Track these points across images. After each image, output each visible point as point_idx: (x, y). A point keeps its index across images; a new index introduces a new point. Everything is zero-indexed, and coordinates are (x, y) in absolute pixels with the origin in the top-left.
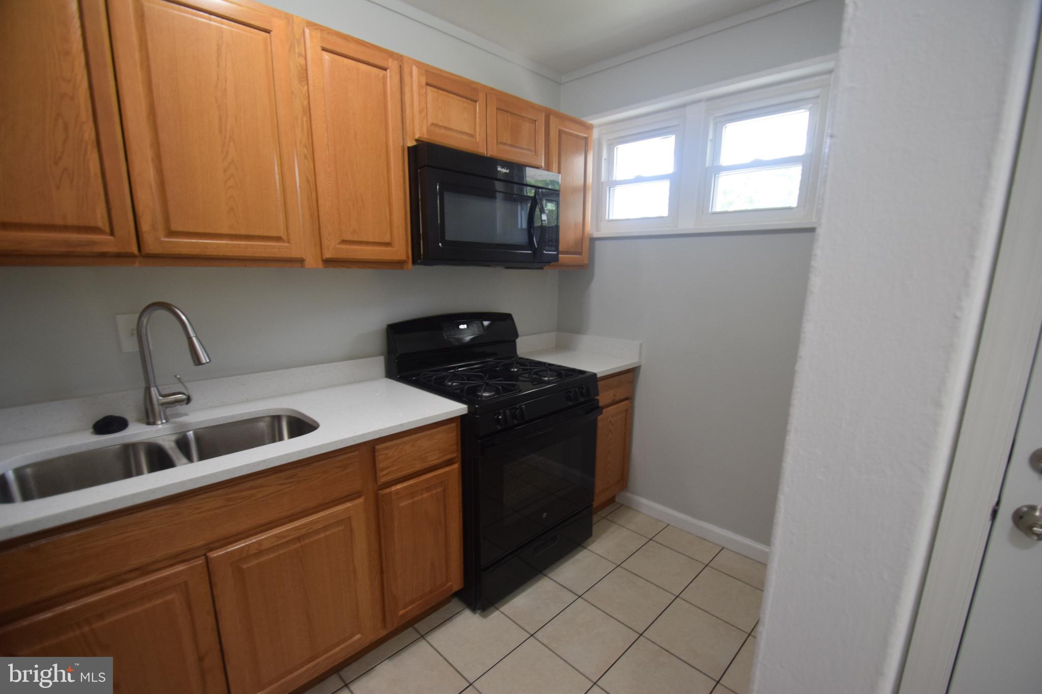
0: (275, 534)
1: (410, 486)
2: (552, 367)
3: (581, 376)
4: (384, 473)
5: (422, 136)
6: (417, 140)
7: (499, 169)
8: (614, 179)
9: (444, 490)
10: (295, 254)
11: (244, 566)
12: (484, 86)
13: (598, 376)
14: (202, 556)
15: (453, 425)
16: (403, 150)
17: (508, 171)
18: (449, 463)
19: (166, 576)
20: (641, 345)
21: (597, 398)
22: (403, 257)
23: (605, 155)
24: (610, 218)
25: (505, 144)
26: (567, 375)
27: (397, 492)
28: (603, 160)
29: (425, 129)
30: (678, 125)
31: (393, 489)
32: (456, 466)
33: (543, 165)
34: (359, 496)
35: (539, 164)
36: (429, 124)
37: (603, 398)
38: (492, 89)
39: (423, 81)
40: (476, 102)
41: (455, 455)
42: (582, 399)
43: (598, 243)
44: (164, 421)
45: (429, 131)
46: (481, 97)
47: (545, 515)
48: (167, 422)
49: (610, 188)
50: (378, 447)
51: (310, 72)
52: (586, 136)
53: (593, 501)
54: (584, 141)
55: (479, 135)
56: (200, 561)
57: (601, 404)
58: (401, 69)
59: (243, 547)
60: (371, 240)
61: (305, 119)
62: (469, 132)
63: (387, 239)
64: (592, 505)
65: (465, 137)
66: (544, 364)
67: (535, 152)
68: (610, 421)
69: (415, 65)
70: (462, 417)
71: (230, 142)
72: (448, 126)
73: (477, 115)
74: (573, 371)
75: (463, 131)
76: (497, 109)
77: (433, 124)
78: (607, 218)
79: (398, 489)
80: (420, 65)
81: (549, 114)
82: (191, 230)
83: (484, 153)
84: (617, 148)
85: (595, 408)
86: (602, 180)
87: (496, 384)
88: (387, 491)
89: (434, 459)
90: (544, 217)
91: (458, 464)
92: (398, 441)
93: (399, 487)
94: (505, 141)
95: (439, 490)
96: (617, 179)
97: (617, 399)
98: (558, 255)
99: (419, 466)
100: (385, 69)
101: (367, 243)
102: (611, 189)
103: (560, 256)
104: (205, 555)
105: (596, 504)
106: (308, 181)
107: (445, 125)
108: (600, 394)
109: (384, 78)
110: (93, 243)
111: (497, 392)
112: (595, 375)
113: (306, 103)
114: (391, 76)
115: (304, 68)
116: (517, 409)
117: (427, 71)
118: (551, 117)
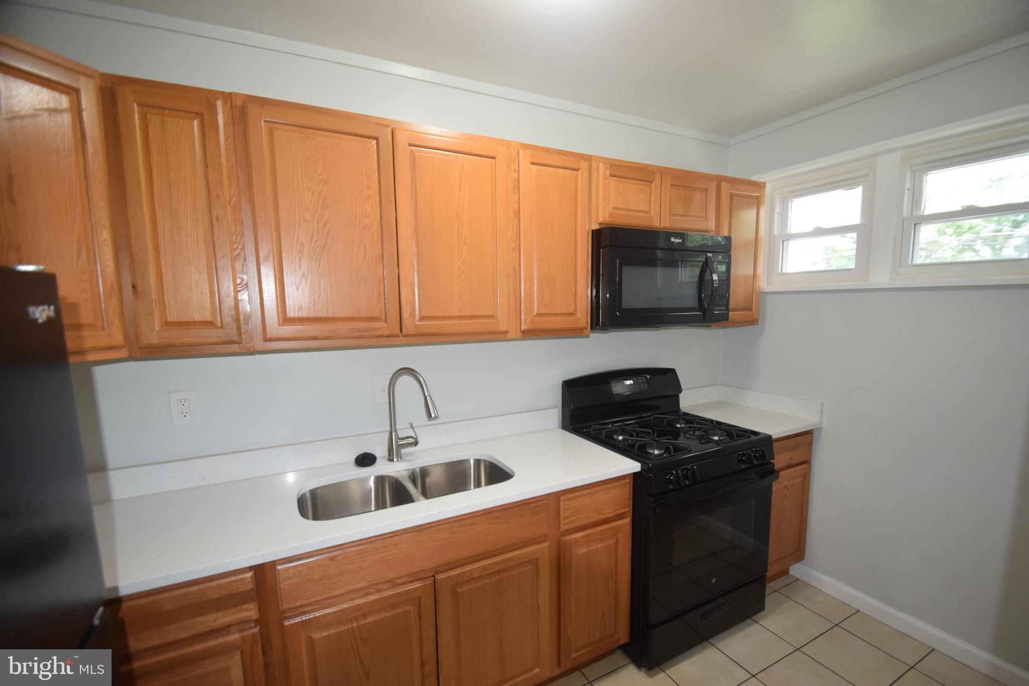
0: (483, 566)
1: (587, 536)
2: (722, 427)
3: (753, 438)
4: (567, 521)
5: (605, 220)
6: (600, 224)
7: (673, 240)
8: (788, 232)
9: (616, 543)
10: (502, 328)
11: (459, 590)
12: (660, 168)
13: (773, 438)
14: (432, 577)
15: (627, 481)
16: (588, 233)
17: (681, 241)
18: (621, 517)
19: (408, 590)
20: (822, 405)
21: (772, 461)
22: (585, 325)
23: (778, 209)
24: (784, 271)
25: (677, 215)
26: (739, 436)
27: (576, 540)
28: (776, 214)
29: (607, 214)
30: (867, 175)
31: (573, 537)
32: (628, 520)
33: (714, 229)
34: (546, 541)
35: (709, 228)
36: (611, 208)
37: (779, 461)
38: (667, 168)
39: (608, 173)
40: (652, 182)
41: (628, 509)
42: (756, 462)
43: (769, 297)
44: (400, 459)
45: (611, 215)
46: (657, 177)
47: (714, 580)
48: (401, 459)
49: (783, 241)
50: (562, 498)
51: (521, 182)
52: (759, 195)
53: (766, 571)
54: (756, 200)
55: (654, 211)
56: (430, 581)
57: (776, 467)
58: (590, 166)
59: (459, 574)
60: (559, 312)
61: (515, 220)
62: (645, 210)
63: (571, 309)
64: (765, 575)
65: (641, 214)
66: (712, 421)
67: (706, 219)
68: (786, 486)
69: (602, 162)
70: (635, 475)
71: (464, 246)
72: (627, 208)
73: (653, 194)
74: (745, 431)
75: (640, 209)
76: (671, 185)
77: (614, 208)
78: (780, 271)
79: (576, 538)
80: (605, 160)
81: (720, 180)
82: (434, 315)
83: (658, 226)
84: (792, 201)
85: (770, 472)
86: (775, 234)
87: (667, 443)
88: (568, 537)
89: (609, 512)
90: (715, 277)
91: (629, 518)
92: (579, 493)
93: (578, 535)
94: (677, 213)
95: (612, 541)
96: (791, 232)
97: (793, 462)
98: (728, 313)
99: (595, 518)
100: (577, 170)
101: (556, 314)
102: (785, 242)
103: (730, 313)
104: (434, 576)
105: (768, 574)
106: (514, 268)
107: (625, 208)
108: (776, 457)
109: (576, 177)
110: (374, 329)
111: (667, 450)
112: (770, 437)
113: (517, 207)
114: (582, 175)
115: (517, 180)
116: (688, 469)
117: (611, 164)
118: (723, 183)
